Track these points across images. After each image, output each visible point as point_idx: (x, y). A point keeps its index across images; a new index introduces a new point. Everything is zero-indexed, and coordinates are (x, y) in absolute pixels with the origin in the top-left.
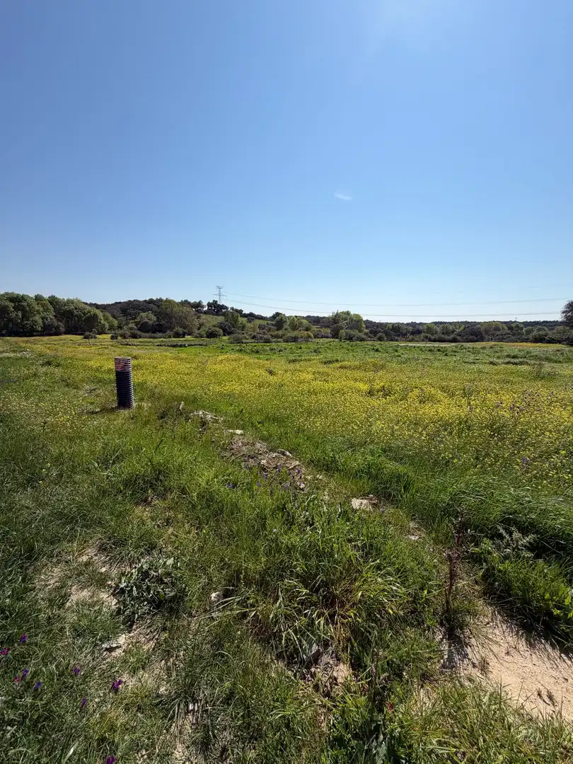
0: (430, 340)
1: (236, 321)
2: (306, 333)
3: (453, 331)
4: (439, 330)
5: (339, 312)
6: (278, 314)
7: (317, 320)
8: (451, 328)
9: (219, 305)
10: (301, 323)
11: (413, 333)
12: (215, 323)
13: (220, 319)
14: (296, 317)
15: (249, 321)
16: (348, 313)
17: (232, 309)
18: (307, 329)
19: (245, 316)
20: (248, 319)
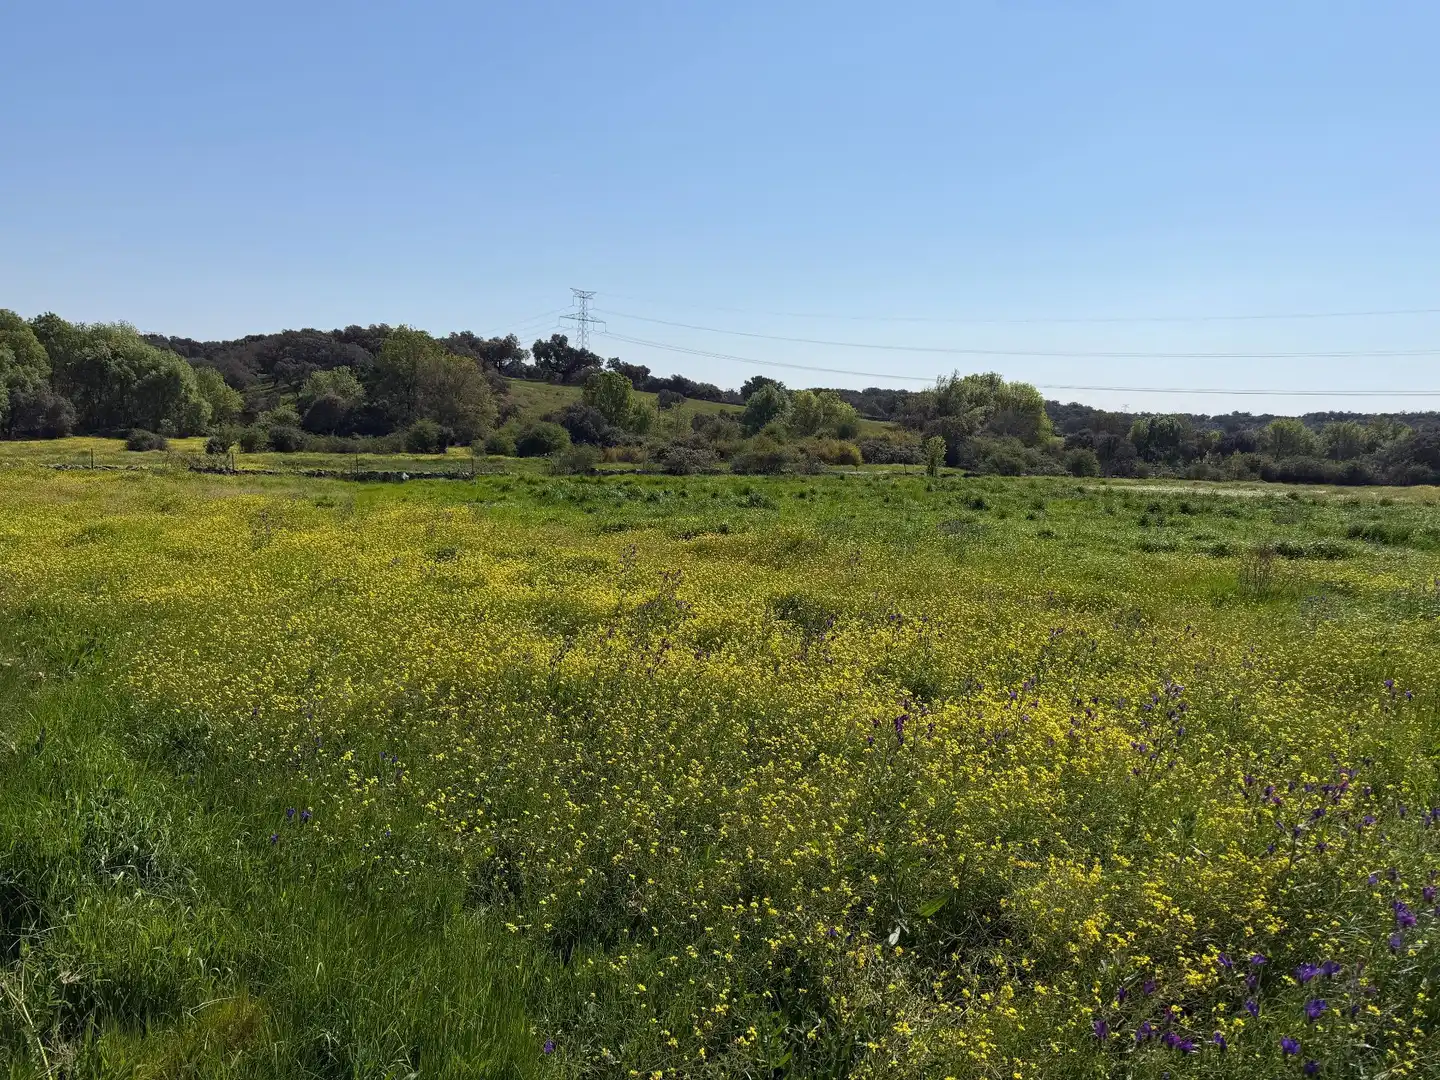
0: (1268, 476)
1: (620, 402)
2: (836, 444)
3: (1371, 448)
4: (1318, 441)
5: (961, 377)
6: (759, 382)
7: (883, 404)
8: (1363, 433)
9: (571, 350)
10: (831, 413)
11: (1224, 450)
12: (554, 408)
13: (573, 395)
14: (817, 392)
15: (665, 405)
16: (992, 381)
17: (614, 363)
18: (845, 433)
19: (656, 386)
20: (661, 398)
